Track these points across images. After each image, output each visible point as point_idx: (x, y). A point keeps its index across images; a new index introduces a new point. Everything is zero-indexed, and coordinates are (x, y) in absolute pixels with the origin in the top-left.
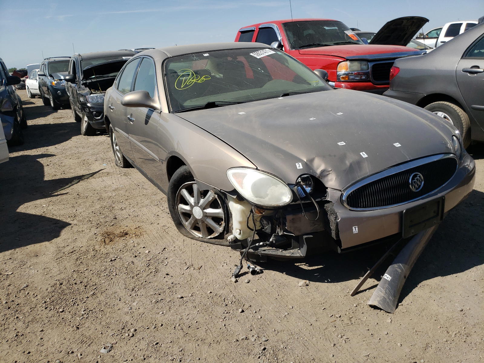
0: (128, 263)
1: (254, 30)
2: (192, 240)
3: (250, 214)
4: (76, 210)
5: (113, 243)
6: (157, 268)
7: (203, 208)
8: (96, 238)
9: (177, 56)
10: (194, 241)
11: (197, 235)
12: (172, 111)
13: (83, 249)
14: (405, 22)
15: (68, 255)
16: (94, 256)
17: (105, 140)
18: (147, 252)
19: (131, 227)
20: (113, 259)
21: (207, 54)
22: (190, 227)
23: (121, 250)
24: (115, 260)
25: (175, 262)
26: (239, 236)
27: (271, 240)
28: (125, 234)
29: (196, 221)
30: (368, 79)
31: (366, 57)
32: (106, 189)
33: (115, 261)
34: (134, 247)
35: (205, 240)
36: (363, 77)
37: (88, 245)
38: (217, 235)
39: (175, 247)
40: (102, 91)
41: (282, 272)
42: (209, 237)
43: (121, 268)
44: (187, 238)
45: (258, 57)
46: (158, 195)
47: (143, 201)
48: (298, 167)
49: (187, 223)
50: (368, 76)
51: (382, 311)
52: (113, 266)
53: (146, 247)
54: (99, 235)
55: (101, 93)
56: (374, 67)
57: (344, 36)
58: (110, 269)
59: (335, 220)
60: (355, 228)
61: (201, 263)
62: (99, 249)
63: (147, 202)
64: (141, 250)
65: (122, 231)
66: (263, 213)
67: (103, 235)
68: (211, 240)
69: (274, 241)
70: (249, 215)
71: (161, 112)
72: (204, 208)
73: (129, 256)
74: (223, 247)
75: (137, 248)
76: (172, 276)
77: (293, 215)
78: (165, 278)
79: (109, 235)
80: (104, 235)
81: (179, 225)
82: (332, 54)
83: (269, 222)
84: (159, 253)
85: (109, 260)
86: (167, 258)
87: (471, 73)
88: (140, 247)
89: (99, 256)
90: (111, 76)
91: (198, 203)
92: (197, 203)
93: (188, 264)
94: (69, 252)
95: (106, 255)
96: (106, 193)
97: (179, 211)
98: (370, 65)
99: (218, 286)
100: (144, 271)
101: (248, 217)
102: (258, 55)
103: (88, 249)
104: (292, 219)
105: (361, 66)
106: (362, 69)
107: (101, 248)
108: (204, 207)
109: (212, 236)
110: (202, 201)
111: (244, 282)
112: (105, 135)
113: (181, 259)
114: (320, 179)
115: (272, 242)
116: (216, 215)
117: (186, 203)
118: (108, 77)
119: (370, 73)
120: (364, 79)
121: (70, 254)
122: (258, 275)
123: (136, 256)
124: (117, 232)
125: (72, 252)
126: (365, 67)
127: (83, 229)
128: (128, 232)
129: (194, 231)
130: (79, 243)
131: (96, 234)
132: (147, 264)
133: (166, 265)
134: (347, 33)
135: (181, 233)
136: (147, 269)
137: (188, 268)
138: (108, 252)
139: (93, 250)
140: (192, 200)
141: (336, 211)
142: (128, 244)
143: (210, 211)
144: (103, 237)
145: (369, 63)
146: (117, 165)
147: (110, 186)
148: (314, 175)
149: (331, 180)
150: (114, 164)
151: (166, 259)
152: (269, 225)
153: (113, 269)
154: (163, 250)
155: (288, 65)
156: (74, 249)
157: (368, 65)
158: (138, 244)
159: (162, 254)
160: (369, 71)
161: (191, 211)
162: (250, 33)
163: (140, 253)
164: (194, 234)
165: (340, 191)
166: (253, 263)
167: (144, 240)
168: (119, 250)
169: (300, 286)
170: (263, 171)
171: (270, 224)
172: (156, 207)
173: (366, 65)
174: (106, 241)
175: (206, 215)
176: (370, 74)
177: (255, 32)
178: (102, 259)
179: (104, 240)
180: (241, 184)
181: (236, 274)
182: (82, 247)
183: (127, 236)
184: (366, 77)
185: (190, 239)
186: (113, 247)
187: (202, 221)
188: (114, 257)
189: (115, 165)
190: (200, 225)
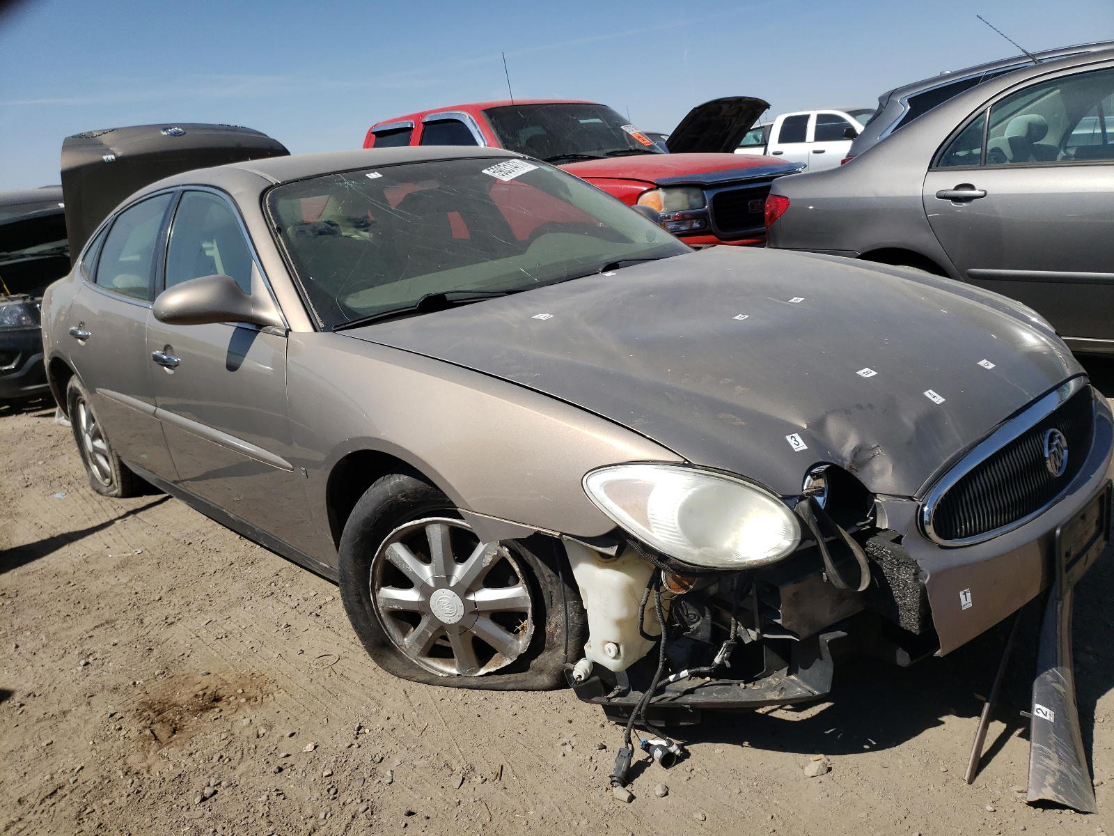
0: (264, 798)
1: (411, 129)
2: (430, 687)
3: (649, 593)
4: (17, 647)
5: (184, 735)
6: (366, 797)
7: (465, 590)
8: (120, 729)
9: (297, 181)
10: (438, 691)
11: (442, 672)
12: (322, 325)
13: (90, 776)
14: (725, 107)
15: (43, 807)
16: (138, 792)
17: (34, 426)
18: (310, 747)
19: (221, 675)
20: (208, 791)
21: (376, 173)
22: (418, 649)
23: (221, 757)
24: (215, 792)
25: (415, 766)
26: (615, 661)
27: (717, 660)
28: (213, 701)
29: (442, 630)
30: (705, 228)
31: (698, 178)
32: (91, 567)
33: (216, 796)
34: (258, 737)
35: (473, 682)
36: (696, 225)
37: (102, 758)
38: (508, 662)
39: (388, 718)
40: (12, 294)
41: (738, 741)
42: (483, 671)
43: (250, 821)
44: (414, 685)
45: (506, 179)
46: (262, 563)
47: (223, 589)
48: (794, 446)
49: (405, 639)
50: (706, 222)
51: (1067, 811)
52: (218, 817)
53: (296, 731)
54: (127, 719)
55: (12, 300)
56: (716, 200)
57: (622, 135)
58: (212, 830)
59: (916, 580)
60: (965, 594)
61: (497, 760)
62: (144, 764)
63: (237, 589)
64: (287, 746)
65: (201, 693)
66: (691, 587)
67: (139, 714)
68: (490, 677)
69: (727, 662)
70: (644, 597)
71: (290, 330)
72: (470, 591)
73: (257, 771)
74: (530, 694)
75: (270, 739)
76: (428, 818)
77: (795, 583)
78: (406, 825)
79: (160, 712)
80: (145, 714)
81: (380, 647)
82: (620, 175)
83: (706, 609)
84: (350, 747)
85: (198, 800)
86: (382, 759)
87: (956, 199)
88: (278, 735)
89: (155, 791)
90: (33, 255)
91: (449, 577)
92: (443, 581)
93: (458, 768)
94: (42, 796)
95: (177, 782)
96: (97, 577)
97: (380, 609)
98: (709, 195)
99: (584, 822)
100: (329, 815)
101: (643, 602)
102: (503, 173)
103: (105, 774)
104: (794, 594)
105: (689, 199)
106: (691, 207)
107: (149, 762)
108: (467, 586)
109: (490, 668)
110: (460, 571)
111: (653, 796)
112: (28, 412)
113: (428, 754)
114: (854, 473)
115: (722, 664)
116: (508, 607)
117: (404, 582)
118: (23, 256)
119: (710, 213)
120: (697, 229)
121: (49, 802)
122: (682, 765)
123: (280, 770)
124: (183, 696)
125: (52, 794)
126: (697, 201)
127: (66, 707)
128: (221, 693)
129: (430, 661)
130: (67, 755)
131: (117, 716)
132: (328, 791)
133: (390, 783)
134: (627, 131)
135: (387, 670)
136: (335, 804)
137: (464, 779)
138: (180, 772)
139: (126, 774)
140: (426, 573)
141: (913, 557)
142: (237, 731)
143: (487, 595)
144: (143, 723)
145: (704, 192)
146: (98, 492)
147: (102, 555)
148: (839, 465)
149: (882, 472)
150: (89, 489)
151: (381, 761)
152: (704, 616)
153: (224, 828)
154: (358, 734)
155: (569, 198)
156: (57, 782)
157: (704, 195)
158: (270, 727)
159: (359, 746)
160: (707, 210)
161: (425, 604)
162: (401, 134)
163: (288, 756)
164: (433, 668)
165: (911, 498)
166: (662, 733)
167: (282, 711)
168: (216, 758)
169: (812, 777)
170: (707, 468)
171: (707, 615)
172: (270, 601)
173: (696, 197)
174: (156, 732)
175: (474, 611)
176: (710, 216)
177: (413, 133)
178: (170, 798)
179: (152, 732)
180: (640, 512)
181: (620, 774)
182: (82, 768)
183: (221, 705)
184: (699, 223)
185: (423, 686)
186: (192, 749)
187: (461, 628)
188: (209, 785)
189: (94, 493)
190: (454, 642)
